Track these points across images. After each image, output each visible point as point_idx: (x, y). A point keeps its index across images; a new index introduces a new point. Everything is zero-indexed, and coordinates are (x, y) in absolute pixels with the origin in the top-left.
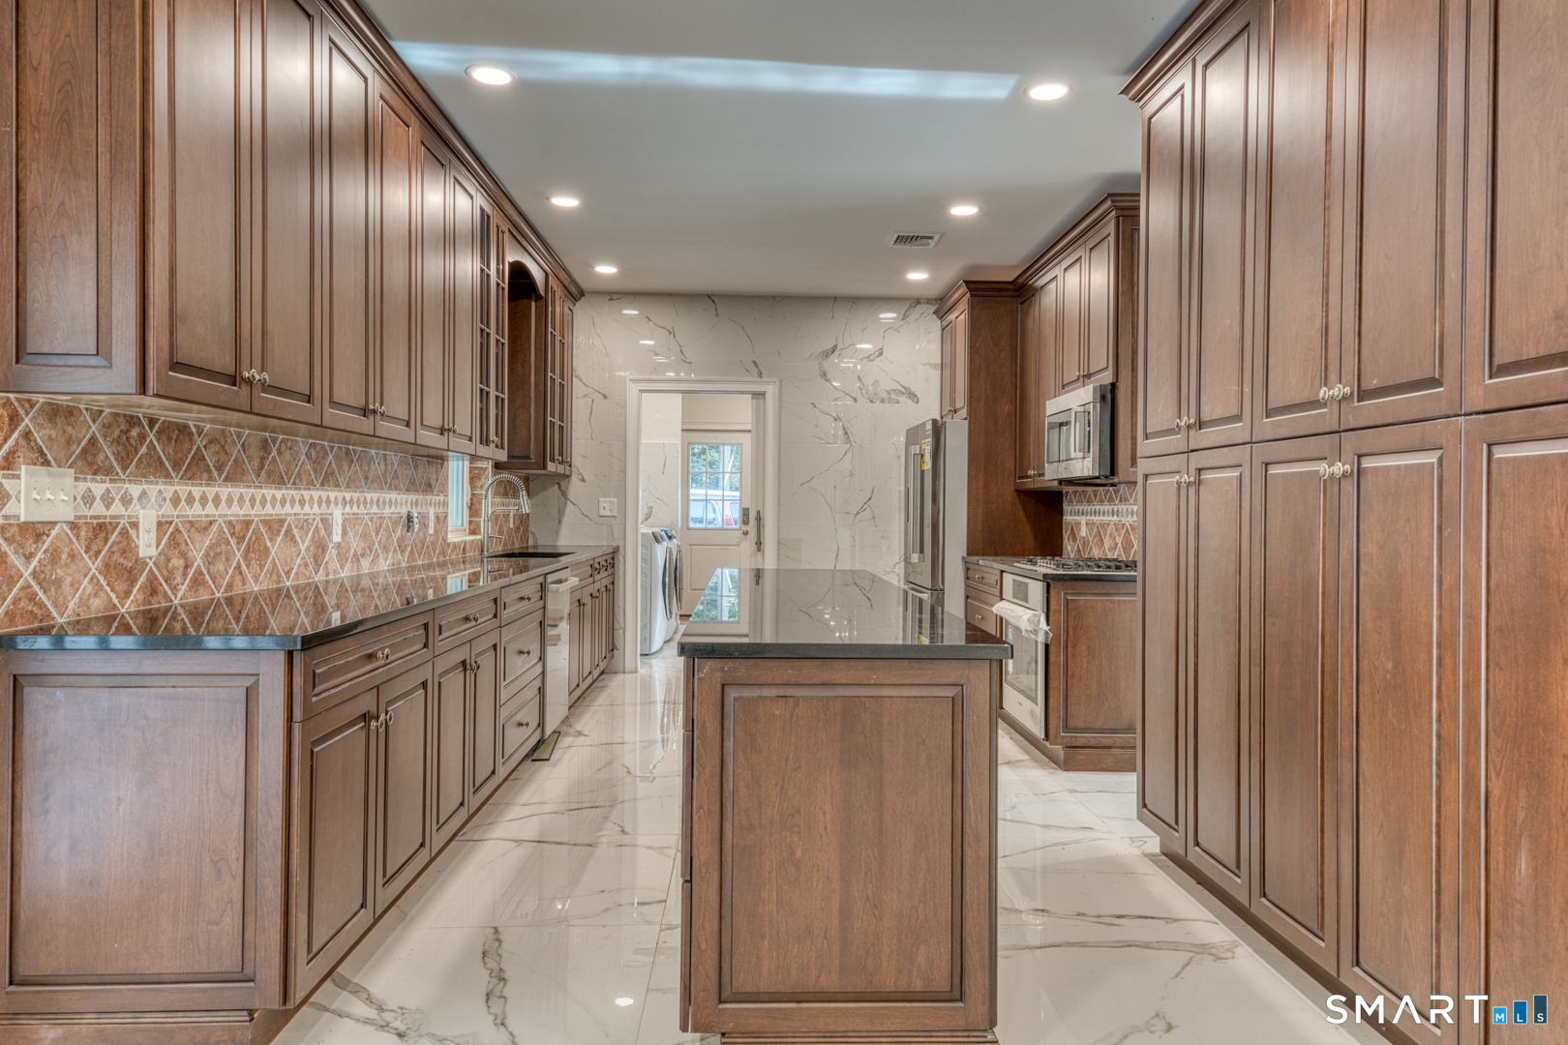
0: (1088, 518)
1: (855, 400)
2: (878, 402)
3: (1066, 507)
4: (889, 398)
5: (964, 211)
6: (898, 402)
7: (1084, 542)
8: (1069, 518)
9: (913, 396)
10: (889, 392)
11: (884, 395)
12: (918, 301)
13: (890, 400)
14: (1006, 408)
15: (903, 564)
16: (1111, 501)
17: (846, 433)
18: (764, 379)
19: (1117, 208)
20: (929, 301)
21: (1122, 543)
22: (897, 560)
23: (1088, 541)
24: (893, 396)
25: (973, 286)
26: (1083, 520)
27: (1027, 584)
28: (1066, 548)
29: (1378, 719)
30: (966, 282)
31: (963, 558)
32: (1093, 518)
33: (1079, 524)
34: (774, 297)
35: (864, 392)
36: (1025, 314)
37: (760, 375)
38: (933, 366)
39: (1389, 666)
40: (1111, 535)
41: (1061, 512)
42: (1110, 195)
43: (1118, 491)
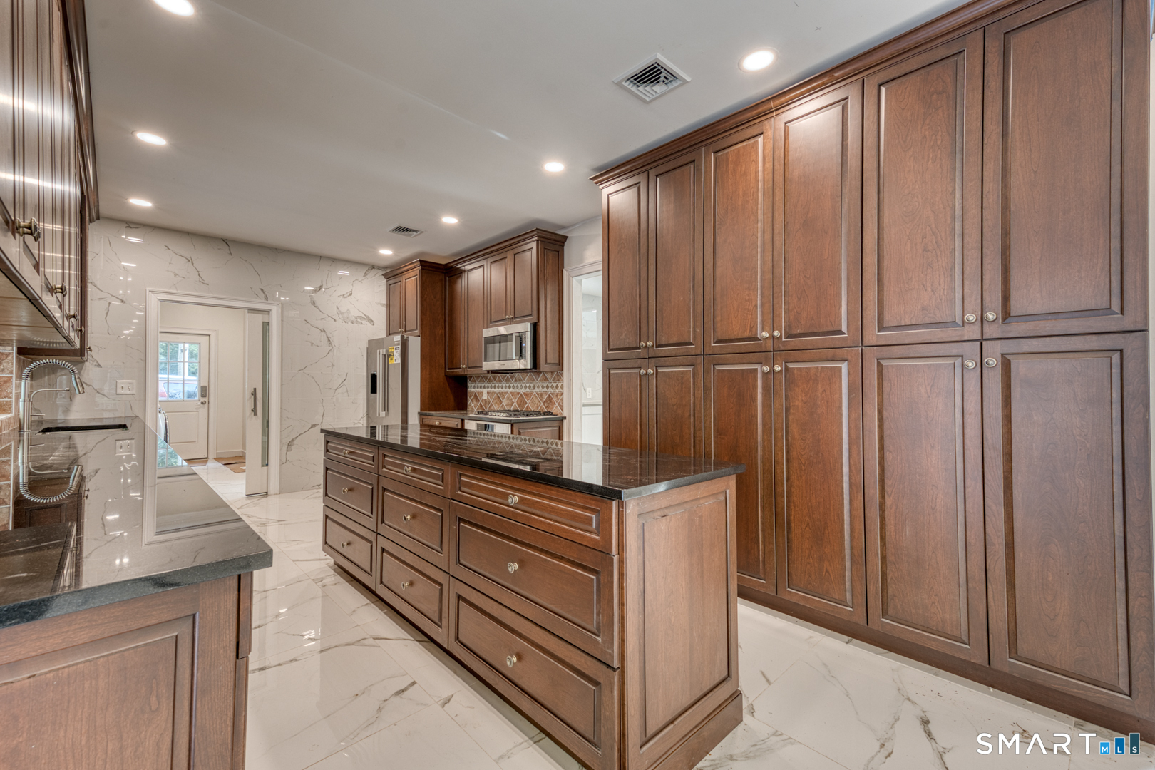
0: (489, 389)
1: (335, 320)
2: (349, 323)
3: (469, 384)
4: (358, 320)
5: (450, 220)
6: (362, 324)
7: (486, 402)
8: (473, 390)
9: (370, 321)
10: (356, 318)
11: (353, 319)
12: (373, 267)
13: (357, 322)
14: (440, 332)
15: (365, 418)
16: (508, 381)
17: (329, 340)
18: (269, 302)
19: (538, 236)
20: (379, 268)
21: (517, 402)
22: (362, 416)
23: (489, 402)
24: (359, 320)
25: (423, 263)
26: (485, 391)
27: (493, 426)
28: (470, 405)
29: (804, 477)
30: (420, 260)
31: (419, 413)
32: (493, 389)
33: (482, 393)
34: (276, 249)
35: (340, 316)
36: (455, 282)
37: (266, 298)
38: (382, 305)
39: (812, 454)
40: (508, 398)
41: (466, 387)
42: (537, 229)
43: (514, 376)
